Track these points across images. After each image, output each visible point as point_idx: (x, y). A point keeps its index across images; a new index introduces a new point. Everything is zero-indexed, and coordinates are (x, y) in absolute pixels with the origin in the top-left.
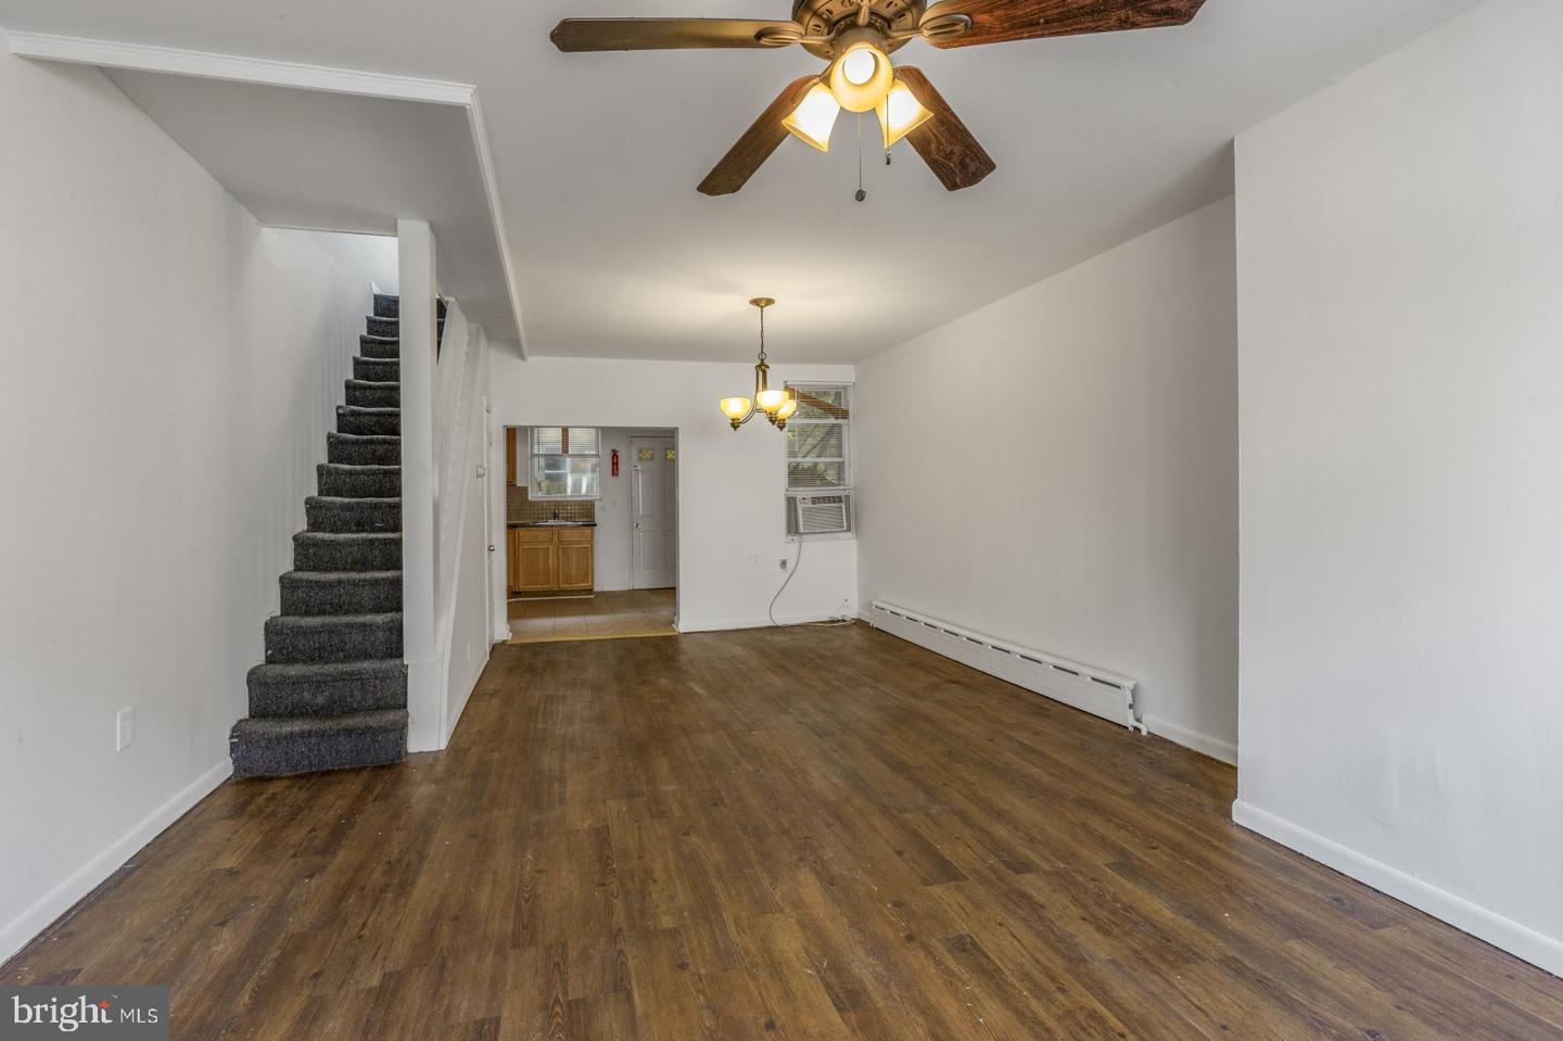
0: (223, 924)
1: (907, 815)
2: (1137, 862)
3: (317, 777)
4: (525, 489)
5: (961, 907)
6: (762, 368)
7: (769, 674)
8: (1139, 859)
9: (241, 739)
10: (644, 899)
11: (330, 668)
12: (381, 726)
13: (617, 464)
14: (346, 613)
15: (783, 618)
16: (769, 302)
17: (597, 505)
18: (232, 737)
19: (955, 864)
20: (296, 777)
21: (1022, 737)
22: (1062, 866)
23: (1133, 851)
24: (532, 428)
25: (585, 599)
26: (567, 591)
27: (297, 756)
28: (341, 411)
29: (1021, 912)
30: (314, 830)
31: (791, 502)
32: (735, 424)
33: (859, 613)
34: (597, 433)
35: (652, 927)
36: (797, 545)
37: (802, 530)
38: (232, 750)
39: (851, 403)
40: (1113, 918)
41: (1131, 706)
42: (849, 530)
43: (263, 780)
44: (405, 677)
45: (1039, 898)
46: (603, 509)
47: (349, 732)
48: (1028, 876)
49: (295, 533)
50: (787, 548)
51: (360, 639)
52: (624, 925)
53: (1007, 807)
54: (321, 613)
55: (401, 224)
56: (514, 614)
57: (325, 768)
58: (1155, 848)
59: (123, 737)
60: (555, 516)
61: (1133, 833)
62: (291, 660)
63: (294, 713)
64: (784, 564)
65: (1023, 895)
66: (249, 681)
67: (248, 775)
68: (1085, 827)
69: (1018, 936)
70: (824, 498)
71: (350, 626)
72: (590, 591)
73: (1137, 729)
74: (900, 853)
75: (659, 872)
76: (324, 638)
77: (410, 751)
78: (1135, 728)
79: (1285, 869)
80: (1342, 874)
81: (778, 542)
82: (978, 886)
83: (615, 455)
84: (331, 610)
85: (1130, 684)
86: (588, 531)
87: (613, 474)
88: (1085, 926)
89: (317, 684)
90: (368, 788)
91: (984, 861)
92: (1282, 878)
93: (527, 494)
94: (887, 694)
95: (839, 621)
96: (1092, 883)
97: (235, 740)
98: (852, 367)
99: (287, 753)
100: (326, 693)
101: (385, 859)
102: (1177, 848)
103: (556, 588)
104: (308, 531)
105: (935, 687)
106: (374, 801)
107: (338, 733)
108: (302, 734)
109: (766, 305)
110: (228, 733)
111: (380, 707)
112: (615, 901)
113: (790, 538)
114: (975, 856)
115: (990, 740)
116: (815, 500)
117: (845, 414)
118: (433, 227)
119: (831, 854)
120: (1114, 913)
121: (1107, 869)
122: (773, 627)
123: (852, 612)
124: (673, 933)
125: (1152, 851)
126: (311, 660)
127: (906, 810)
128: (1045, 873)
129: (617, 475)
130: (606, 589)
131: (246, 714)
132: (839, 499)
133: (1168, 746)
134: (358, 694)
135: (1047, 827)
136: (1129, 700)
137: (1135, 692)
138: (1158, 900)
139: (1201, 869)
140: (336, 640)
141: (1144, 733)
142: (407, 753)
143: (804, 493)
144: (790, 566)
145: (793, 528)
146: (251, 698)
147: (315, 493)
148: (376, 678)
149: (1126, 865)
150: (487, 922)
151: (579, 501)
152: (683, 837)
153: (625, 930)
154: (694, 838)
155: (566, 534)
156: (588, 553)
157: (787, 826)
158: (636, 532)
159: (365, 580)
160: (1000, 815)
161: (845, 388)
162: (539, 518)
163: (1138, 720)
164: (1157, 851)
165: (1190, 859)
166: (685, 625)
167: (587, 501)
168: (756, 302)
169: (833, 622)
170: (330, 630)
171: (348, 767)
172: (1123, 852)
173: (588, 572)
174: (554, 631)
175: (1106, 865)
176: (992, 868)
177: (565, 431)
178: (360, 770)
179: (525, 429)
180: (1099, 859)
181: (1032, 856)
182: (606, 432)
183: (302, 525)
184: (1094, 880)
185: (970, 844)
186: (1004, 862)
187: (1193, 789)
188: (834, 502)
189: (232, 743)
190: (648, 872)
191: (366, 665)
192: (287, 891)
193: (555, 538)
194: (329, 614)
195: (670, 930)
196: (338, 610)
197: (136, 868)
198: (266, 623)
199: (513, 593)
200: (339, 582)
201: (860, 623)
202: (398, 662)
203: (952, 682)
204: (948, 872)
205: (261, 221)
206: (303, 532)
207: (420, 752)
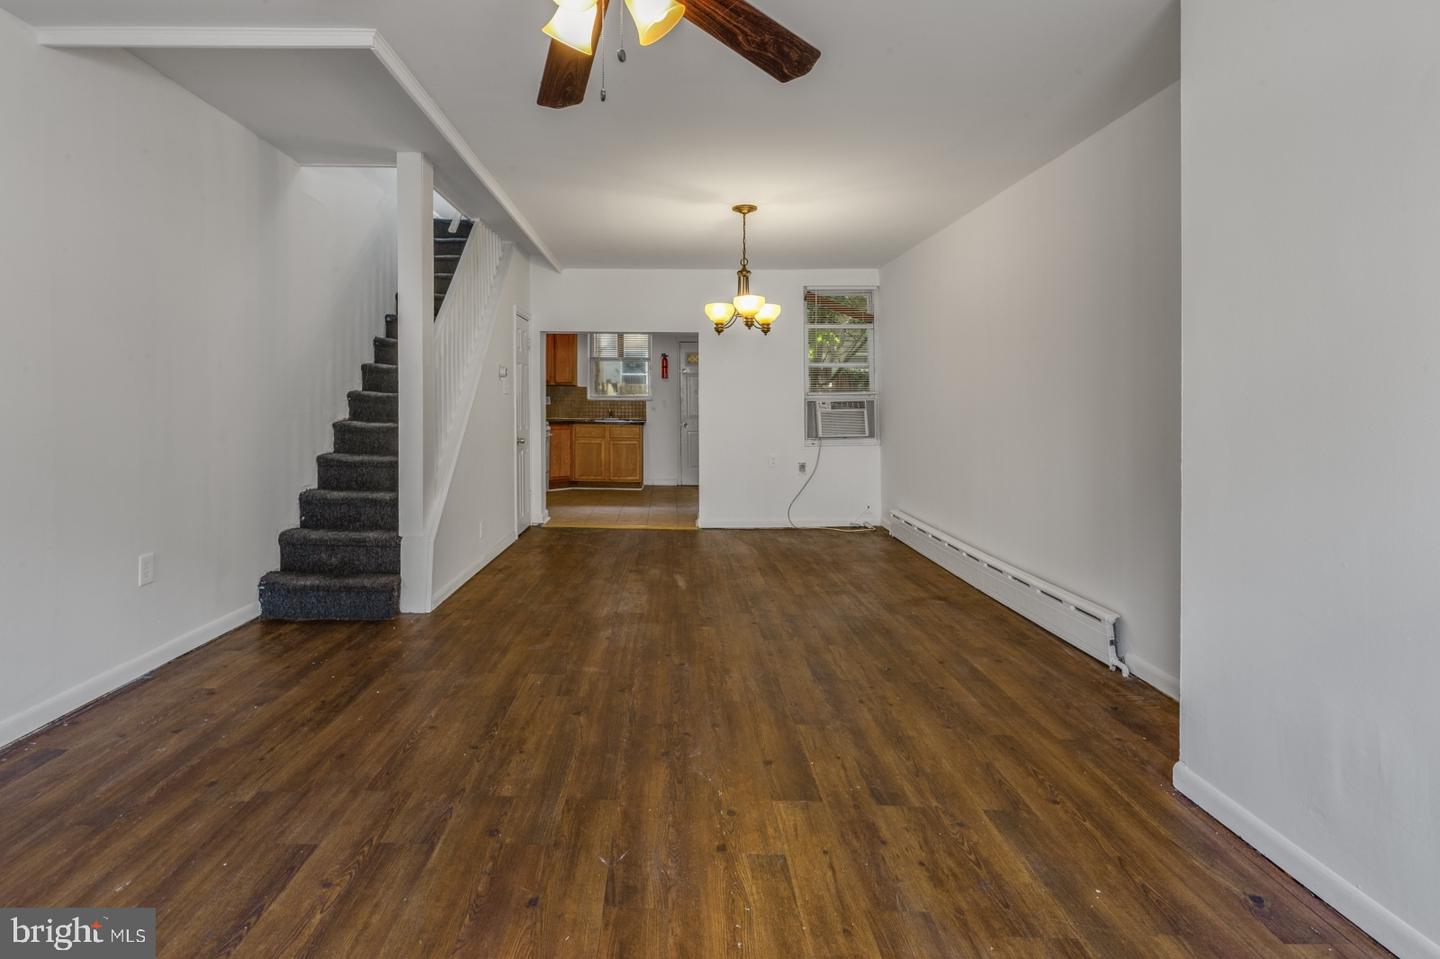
0: (176, 732)
1: (802, 727)
2: (1025, 815)
3: (318, 625)
4: (584, 389)
5: (796, 829)
6: (744, 274)
7: (758, 574)
8: (1030, 812)
9: (269, 587)
10: (501, 766)
11: (343, 535)
12: (374, 588)
13: (666, 367)
14: (368, 489)
15: (799, 522)
16: (752, 208)
17: (648, 405)
18: (260, 585)
19: (817, 782)
20: (305, 623)
21: (981, 664)
22: (935, 803)
23: (1028, 801)
24: (592, 333)
25: (636, 492)
26: (615, 483)
27: (309, 606)
28: (388, 319)
29: (855, 842)
30: (288, 667)
31: (811, 406)
32: (719, 329)
33: (883, 522)
34: (649, 338)
35: (491, 793)
36: (817, 448)
37: (820, 434)
38: (261, 595)
39: (877, 307)
40: (957, 870)
41: (1112, 643)
42: (872, 435)
43: (280, 622)
44: (398, 546)
45: (885, 833)
46: (653, 409)
47: (349, 589)
48: (890, 810)
49: (336, 420)
50: (808, 452)
51: (373, 512)
52: (468, 788)
53: (912, 733)
54: (349, 488)
55: (400, 156)
56: (551, 501)
57: (330, 618)
58: (1056, 802)
59: (145, 575)
60: (611, 415)
61: (1041, 782)
62: (316, 527)
63: (316, 569)
64: (802, 467)
65: (872, 828)
66: (280, 541)
67: (272, 617)
68: (988, 768)
69: (837, 868)
70: (844, 403)
71: (365, 500)
72: (639, 484)
73: (1118, 670)
74: (768, 763)
75: (530, 746)
76: (344, 509)
77: (402, 611)
78: (1117, 668)
79: (1211, 851)
80: (1283, 871)
81: (798, 445)
82: (828, 809)
83: (665, 357)
84: (355, 487)
85: (1110, 618)
86: (636, 429)
87: (663, 377)
88: (918, 872)
89: (332, 547)
90: (349, 638)
91: (851, 786)
92: (1199, 863)
93: (586, 394)
94: (861, 603)
95: (860, 527)
96: (957, 828)
97: (263, 588)
98: (877, 270)
99: (301, 603)
100: (339, 556)
101: (323, 698)
102: (1085, 807)
103: (607, 480)
104: (349, 419)
105: (917, 602)
106: (348, 649)
107: (339, 590)
108: (312, 588)
109: (749, 212)
110: (257, 581)
111: (380, 571)
112: (476, 764)
113: (810, 442)
114: (844, 779)
115: (941, 662)
116: (836, 405)
117: (870, 319)
118: (427, 157)
119: (699, 753)
120: (960, 864)
121: (984, 815)
122: (791, 529)
123: (875, 519)
124: (506, 801)
125: (1051, 805)
126: (334, 527)
127: (802, 721)
128: (909, 809)
129: (667, 377)
130: (656, 484)
131: (277, 567)
132: (861, 405)
133: (1148, 692)
134: (364, 559)
135: (944, 761)
136: (1110, 635)
137: (1117, 626)
138: (1023, 859)
139: (1098, 834)
140: (352, 513)
141: (1125, 674)
142: (398, 612)
143: (825, 398)
144: (809, 469)
145: (812, 432)
146: (282, 555)
147: (359, 388)
148: (378, 546)
149: (1011, 817)
150: (363, 763)
151: (632, 401)
152: (573, 717)
153: (467, 791)
154: (582, 719)
155: (617, 431)
156: (638, 449)
157: (675, 719)
158: (684, 431)
159: (382, 463)
160: (899, 740)
161: (870, 292)
162: (596, 416)
163: (1121, 660)
164: (1058, 806)
165: (1092, 819)
166: (702, 522)
167: (639, 402)
168: (738, 209)
169: (854, 528)
170: (348, 502)
171: (347, 619)
172: (1016, 803)
173: (639, 466)
174: (589, 519)
175: (985, 812)
176: (854, 796)
177: (621, 336)
178: (355, 622)
179: (585, 334)
180: (980, 802)
181: (908, 789)
182: (657, 337)
183: (343, 413)
184: (961, 825)
185: (847, 765)
186: (872, 790)
187: (1149, 745)
188: (856, 407)
189: (260, 590)
190: (522, 742)
191: (372, 535)
192: (237, 712)
193: (607, 434)
194: (354, 490)
195: (505, 798)
196: (362, 487)
197: (152, 679)
198: (301, 494)
199: (553, 483)
200: (362, 463)
201: (881, 531)
202: (395, 534)
203: (940, 598)
204: (804, 790)
205: (299, 162)
206: (345, 420)
207: (410, 613)
